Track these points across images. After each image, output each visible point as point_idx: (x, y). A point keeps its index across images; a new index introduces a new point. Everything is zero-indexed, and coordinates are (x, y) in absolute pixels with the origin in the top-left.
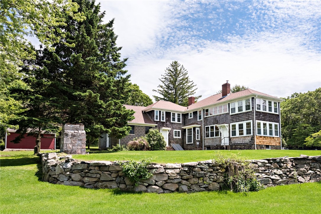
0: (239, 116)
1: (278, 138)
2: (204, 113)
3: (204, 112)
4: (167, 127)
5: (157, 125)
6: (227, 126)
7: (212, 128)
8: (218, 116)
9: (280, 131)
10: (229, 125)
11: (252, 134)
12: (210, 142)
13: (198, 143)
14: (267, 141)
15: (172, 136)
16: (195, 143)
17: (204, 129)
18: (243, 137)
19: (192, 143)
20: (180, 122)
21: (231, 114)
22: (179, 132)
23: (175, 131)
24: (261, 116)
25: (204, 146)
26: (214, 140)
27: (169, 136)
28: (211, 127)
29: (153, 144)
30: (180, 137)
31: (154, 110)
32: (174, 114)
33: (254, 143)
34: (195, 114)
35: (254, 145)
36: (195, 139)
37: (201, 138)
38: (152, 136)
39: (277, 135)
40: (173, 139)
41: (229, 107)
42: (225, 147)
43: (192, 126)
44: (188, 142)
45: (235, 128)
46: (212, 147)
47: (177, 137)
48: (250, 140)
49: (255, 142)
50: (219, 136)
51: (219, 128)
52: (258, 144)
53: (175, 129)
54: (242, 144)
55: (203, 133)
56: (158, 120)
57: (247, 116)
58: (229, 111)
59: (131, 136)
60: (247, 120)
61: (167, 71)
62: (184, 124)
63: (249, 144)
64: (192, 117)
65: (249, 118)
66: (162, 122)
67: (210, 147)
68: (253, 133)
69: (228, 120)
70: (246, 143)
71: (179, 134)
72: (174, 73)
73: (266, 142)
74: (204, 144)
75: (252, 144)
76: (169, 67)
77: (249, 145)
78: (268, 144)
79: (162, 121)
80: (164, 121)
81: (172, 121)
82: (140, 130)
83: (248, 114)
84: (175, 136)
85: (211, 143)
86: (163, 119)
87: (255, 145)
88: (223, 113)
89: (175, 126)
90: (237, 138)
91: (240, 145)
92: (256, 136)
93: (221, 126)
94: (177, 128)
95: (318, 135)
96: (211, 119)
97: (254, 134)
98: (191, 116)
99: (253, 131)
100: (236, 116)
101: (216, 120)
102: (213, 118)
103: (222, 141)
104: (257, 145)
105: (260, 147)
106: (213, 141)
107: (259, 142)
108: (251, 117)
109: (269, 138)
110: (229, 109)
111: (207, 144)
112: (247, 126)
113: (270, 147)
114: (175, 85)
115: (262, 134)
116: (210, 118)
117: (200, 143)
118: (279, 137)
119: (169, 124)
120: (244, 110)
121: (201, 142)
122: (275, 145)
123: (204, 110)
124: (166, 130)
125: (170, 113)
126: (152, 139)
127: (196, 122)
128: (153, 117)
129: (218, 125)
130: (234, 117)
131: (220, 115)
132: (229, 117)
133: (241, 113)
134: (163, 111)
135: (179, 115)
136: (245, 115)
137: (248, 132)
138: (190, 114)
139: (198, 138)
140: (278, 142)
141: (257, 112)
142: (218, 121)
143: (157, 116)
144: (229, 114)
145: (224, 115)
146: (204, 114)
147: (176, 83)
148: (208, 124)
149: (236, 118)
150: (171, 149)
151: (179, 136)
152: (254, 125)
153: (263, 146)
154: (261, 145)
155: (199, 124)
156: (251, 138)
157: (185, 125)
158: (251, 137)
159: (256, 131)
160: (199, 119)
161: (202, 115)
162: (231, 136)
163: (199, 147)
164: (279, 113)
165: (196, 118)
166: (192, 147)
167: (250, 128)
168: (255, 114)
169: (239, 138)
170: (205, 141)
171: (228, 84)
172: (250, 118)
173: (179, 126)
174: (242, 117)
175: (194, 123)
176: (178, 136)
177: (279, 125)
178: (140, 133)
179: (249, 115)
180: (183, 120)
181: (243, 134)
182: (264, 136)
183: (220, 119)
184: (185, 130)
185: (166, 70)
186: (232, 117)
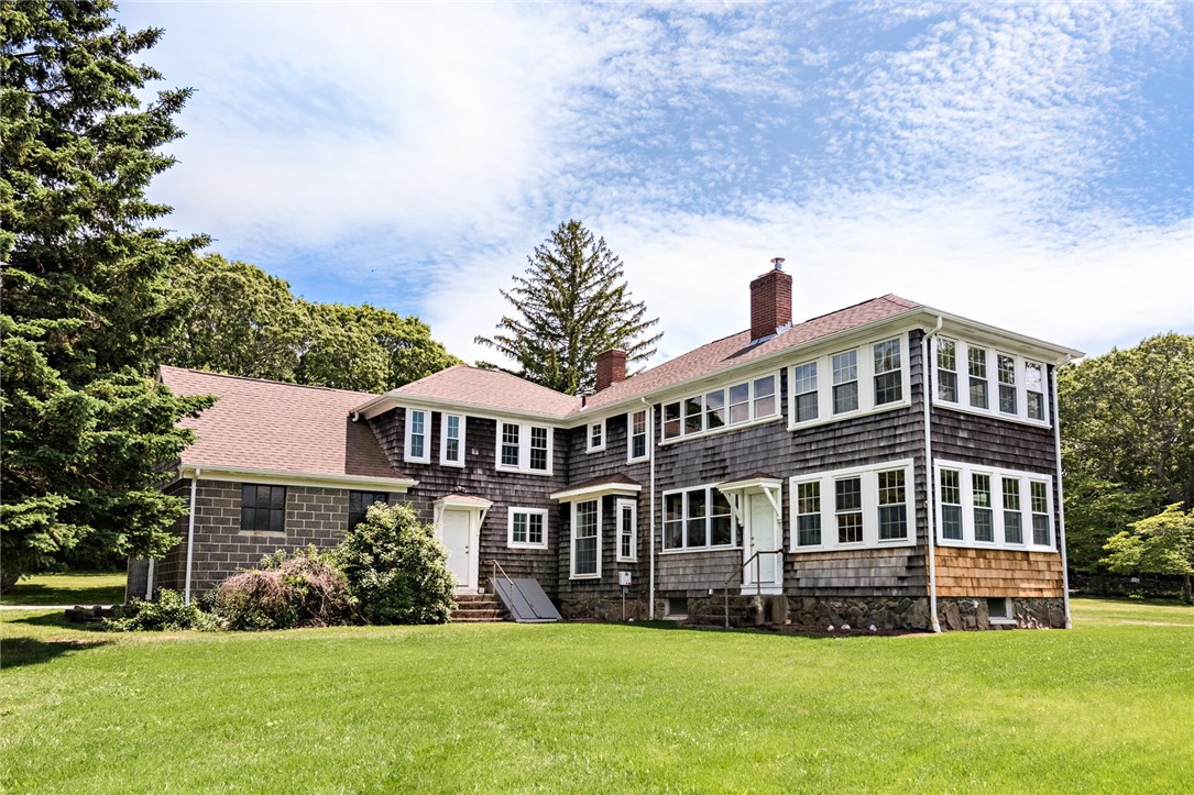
0: (838, 434)
1: (1050, 554)
2: (658, 423)
3: (658, 419)
4: (470, 494)
5: (417, 482)
6: (773, 491)
7: (696, 498)
8: (726, 440)
9: (1057, 515)
10: (783, 486)
11: (911, 539)
12: (688, 571)
13: (625, 578)
14: (994, 574)
15: (498, 538)
16: (611, 577)
17: (658, 504)
18: (859, 555)
19: (598, 574)
20: (544, 467)
21: (792, 425)
22: (540, 517)
23: (516, 515)
24: (962, 434)
25: (656, 592)
26: (708, 562)
27: (483, 537)
28: (690, 493)
29: (375, 587)
30: (544, 545)
31: (404, 409)
32: (512, 432)
33: (925, 587)
34: (617, 428)
35: (925, 601)
36: (613, 556)
37: (643, 550)
38: (370, 541)
39: (1046, 542)
40: (507, 554)
41: (784, 390)
42: (760, 608)
43: (596, 491)
44: (579, 571)
45: (817, 501)
46: (697, 599)
47: (528, 545)
48: (903, 573)
49: (933, 583)
50: (733, 545)
51: (731, 500)
52: (944, 593)
53: (515, 504)
54: (857, 593)
55: (653, 526)
56: (426, 459)
57: (885, 433)
58: (785, 408)
59: (263, 540)
60: (885, 457)
61: (538, 261)
62: (567, 477)
63: (894, 593)
64: (603, 446)
65: (895, 445)
66: (446, 469)
67: (685, 600)
68: (919, 529)
69: (779, 461)
70: (878, 588)
71: (535, 528)
72: (569, 269)
73: (991, 580)
74: (656, 584)
75: (914, 592)
76: (546, 244)
77: (895, 598)
78: (997, 594)
79: (444, 461)
80: (460, 463)
81: (499, 466)
82: (317, 508)
83: (886, 424)
84: (516, 538)
85: (690, 578)
86: (452, 455)
87: (929, 598)
88: (752, 421)
89: (518, 487)
90: (829, 557)
91: (846, 597)
92: (936, 546)
93: (743, 490)
94: (529, 501)
95: (1162, 525)
96: (694, 455)
97: (922, 537)
98: (597, 441)
99: (918, 520)
100: (820, 437)
101: (717, 458)
102: (699, 447)
103: (747, 569)
104: (939, 599)
105: (956, 610)
106: (699, 570)
107: (950, 582)
108: (904, 440)
109: (1002, 555)
110: (785, 399)
111: (670, 584)
112: (882, 494)
113: (1009, 606)
114: (567, 320)
115: (969, 539)
116: (686, 449)
117: (638, 574)
118: (1052, 548)
119: (485, 478)
120: (867, 404)
121: (640, 569)
122: (1034, 594)
123: (658, 408)
124: (467, 511)
125: (493, 423)
126: (368, 559)
127: (622, 470)
128: (394, 444)
129: (724, 487)
130: (811, 443)
131: (739, 432)
132: (782, 444)
133: (850, 420)
134: (454, 414)
135: (539, 435)
136: (869, 427)
137: (892, 523)
138: (595, 428)
139: (626, 551)
140: (1047, 576)
141: (938, 412)
142: (728, 463)
143: (418, 440)
144: (785, 424)
145: (760, 433)
146: (658, 431)
147: (576, 310)
148: (676, 479)
149: (821, 445)
150: (486, 606)
151: (539, 540)
152: (923, 484)
153: (976, 604)
154: (961, 598)
155: (636, 479)
156: (910, 558)
157: (567, 483)
158: (908, 553)
159: (937, 522)
160: (635, 455)
161: (647, 433)
162: (794, 548)
163: (632, 599)
164: (1052, 421)
165: (622, 450)
166: (596, 595)
167: (898, 504)
168: (932, 423)
169: (840, 556)
170: (660, 565)
171: (783, 275)
172: (901, 444)
173: (537, 490)
174: (856, 439)
175: (609, 472)
176: (532, 539)
177: (1055, 485)
178: (317, 525)
179: (895, 428)
180: (561, 461)
181: (860, 538)
182: (976, 549)
183: (737, 453)
184: (567, 506)
185: (533, 258)
186: (799, 441)
